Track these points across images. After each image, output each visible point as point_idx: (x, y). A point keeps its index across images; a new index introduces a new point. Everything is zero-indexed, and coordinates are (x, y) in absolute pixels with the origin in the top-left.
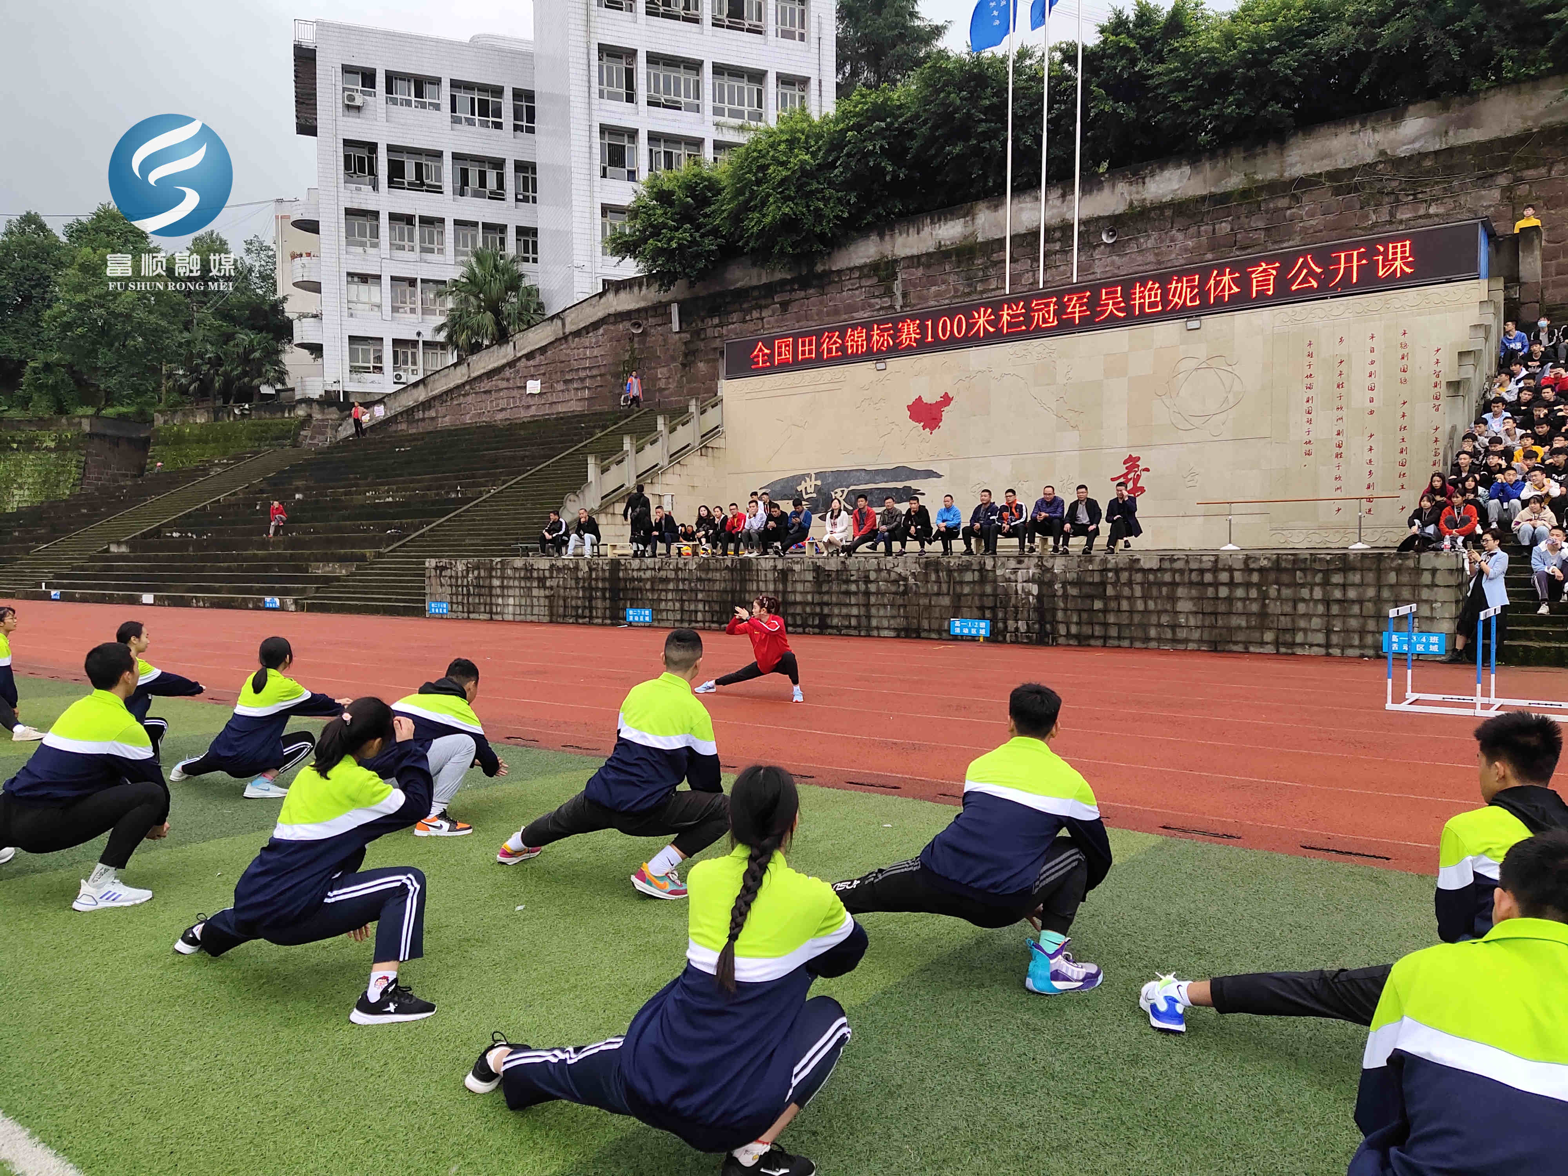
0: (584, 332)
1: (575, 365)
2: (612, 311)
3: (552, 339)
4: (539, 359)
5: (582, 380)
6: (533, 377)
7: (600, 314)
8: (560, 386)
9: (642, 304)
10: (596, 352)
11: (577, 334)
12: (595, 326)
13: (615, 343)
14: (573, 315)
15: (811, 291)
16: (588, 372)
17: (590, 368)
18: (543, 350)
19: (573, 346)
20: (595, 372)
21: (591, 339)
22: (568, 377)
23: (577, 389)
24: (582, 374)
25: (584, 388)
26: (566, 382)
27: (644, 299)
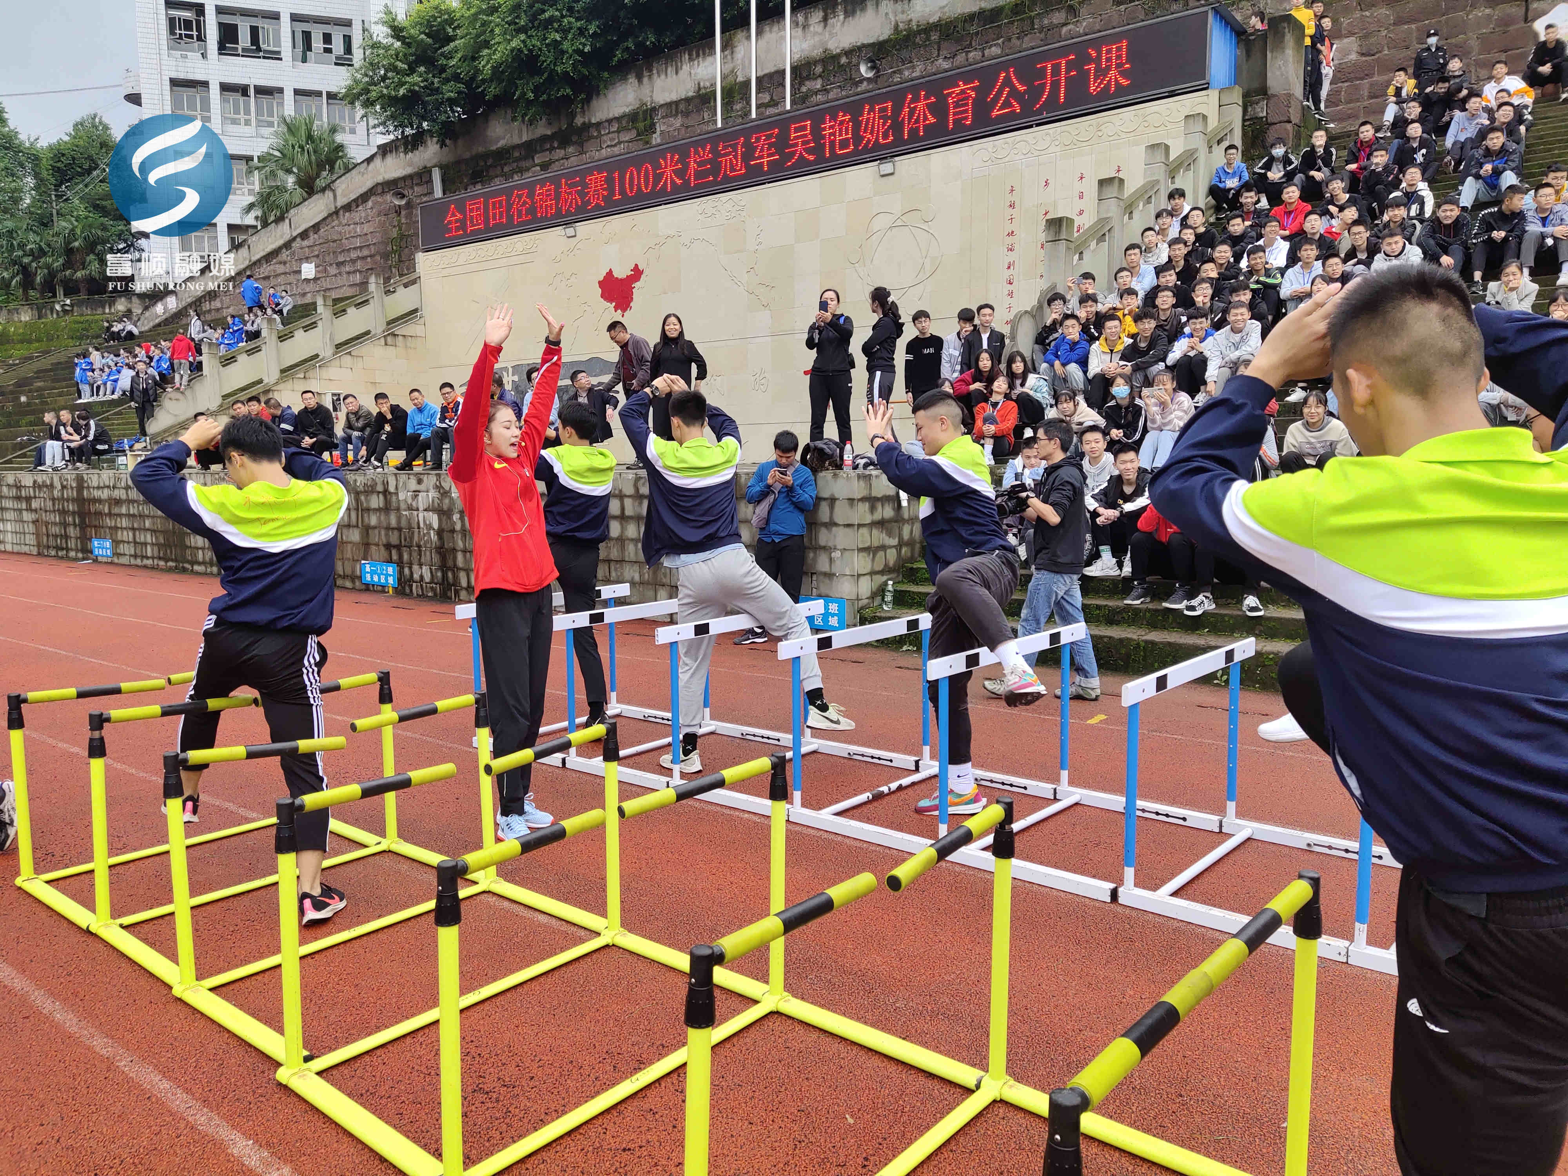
0: (354, 205)
1: (347, 244)
2: (380, 179)
3: (324, 214)
4: (313, 237)
5: (353, 261)
6: (307, 259)
7: (369, 184)
8: (333, 270)
9: (409, 171)
10: (367, 228)
11: (347, 207)
12: (364, 198)
13: (383, 218)
14: (343, 186)
15: (571, 149)
16: (358, 253)
17: (361, 248)
18: (316, 227)
19: (344, 222)
20: (366, 252)
21: (360, 213)
22: (341, 259)
23: (349, 273)
24: (354, 255)
25: (354, 272)
26: (340, 264)
27: (410, 164)
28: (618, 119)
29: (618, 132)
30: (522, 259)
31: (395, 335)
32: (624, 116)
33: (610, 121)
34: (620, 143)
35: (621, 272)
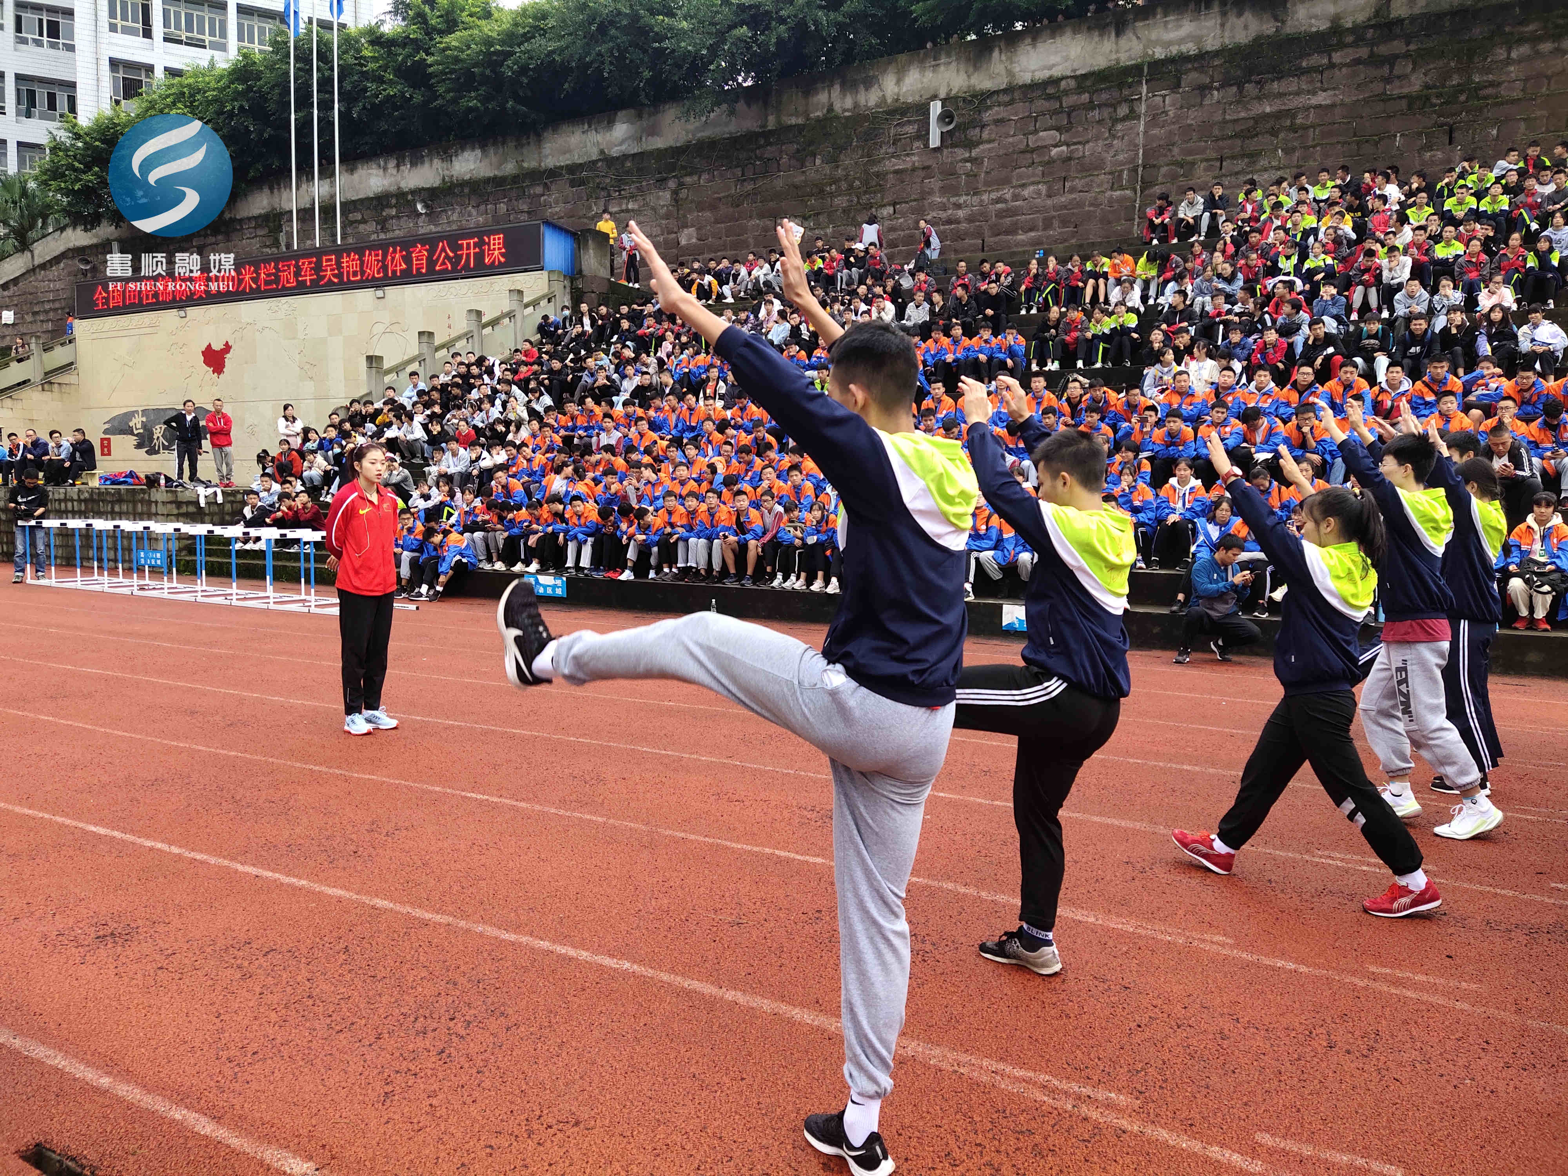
0: (48, 265)
1: (42, 297)
2: (71, 245)
3: (23, 270)
4: (13, 289)
5: (46, 312)
6: (8, 308)
7: (62, 249)
8: (29, 318)
9: (95, 241)
10: (58, 285)
11: (43, 266)
12: (56, 260)
13: (72, 278)
14: (40, 248)
15: (220, 237)
16: (51, 305)
17: (53, 301)
18: (15, 281)
19: (40, 278)
20: (57, 305)
21: (54, 272)
22: (36, 309)
23: (42, 321)
24: (47, 306)
25: (48, 321)
26: (35, 314)
27: (97, 236)
28: (255, 218)
29: (255, 228)
30: (148, 330)
31: (51, 383)
32: (260, 216)
33: (249, 219)
34: (256, 236)
35: (217, 346)
